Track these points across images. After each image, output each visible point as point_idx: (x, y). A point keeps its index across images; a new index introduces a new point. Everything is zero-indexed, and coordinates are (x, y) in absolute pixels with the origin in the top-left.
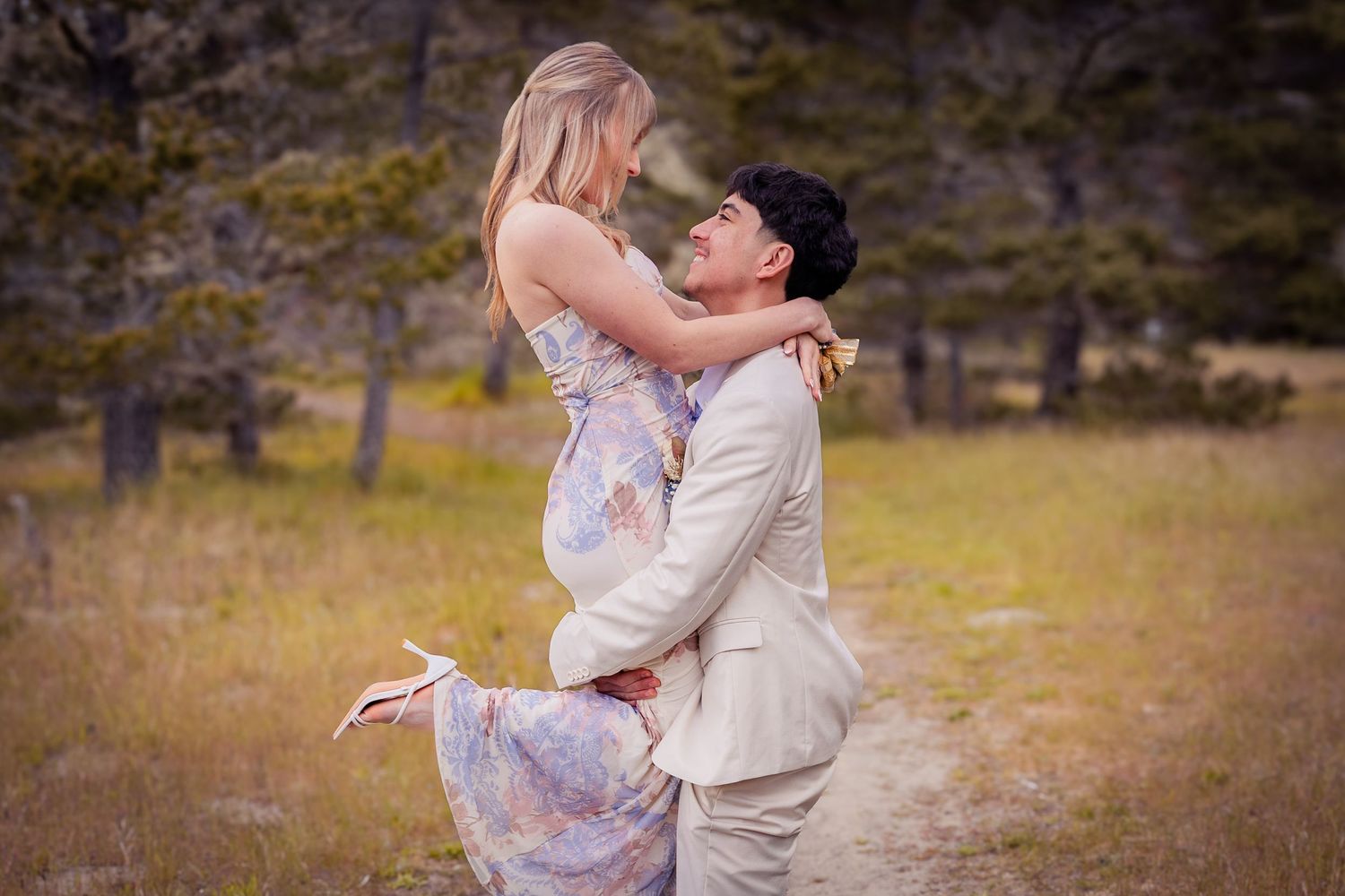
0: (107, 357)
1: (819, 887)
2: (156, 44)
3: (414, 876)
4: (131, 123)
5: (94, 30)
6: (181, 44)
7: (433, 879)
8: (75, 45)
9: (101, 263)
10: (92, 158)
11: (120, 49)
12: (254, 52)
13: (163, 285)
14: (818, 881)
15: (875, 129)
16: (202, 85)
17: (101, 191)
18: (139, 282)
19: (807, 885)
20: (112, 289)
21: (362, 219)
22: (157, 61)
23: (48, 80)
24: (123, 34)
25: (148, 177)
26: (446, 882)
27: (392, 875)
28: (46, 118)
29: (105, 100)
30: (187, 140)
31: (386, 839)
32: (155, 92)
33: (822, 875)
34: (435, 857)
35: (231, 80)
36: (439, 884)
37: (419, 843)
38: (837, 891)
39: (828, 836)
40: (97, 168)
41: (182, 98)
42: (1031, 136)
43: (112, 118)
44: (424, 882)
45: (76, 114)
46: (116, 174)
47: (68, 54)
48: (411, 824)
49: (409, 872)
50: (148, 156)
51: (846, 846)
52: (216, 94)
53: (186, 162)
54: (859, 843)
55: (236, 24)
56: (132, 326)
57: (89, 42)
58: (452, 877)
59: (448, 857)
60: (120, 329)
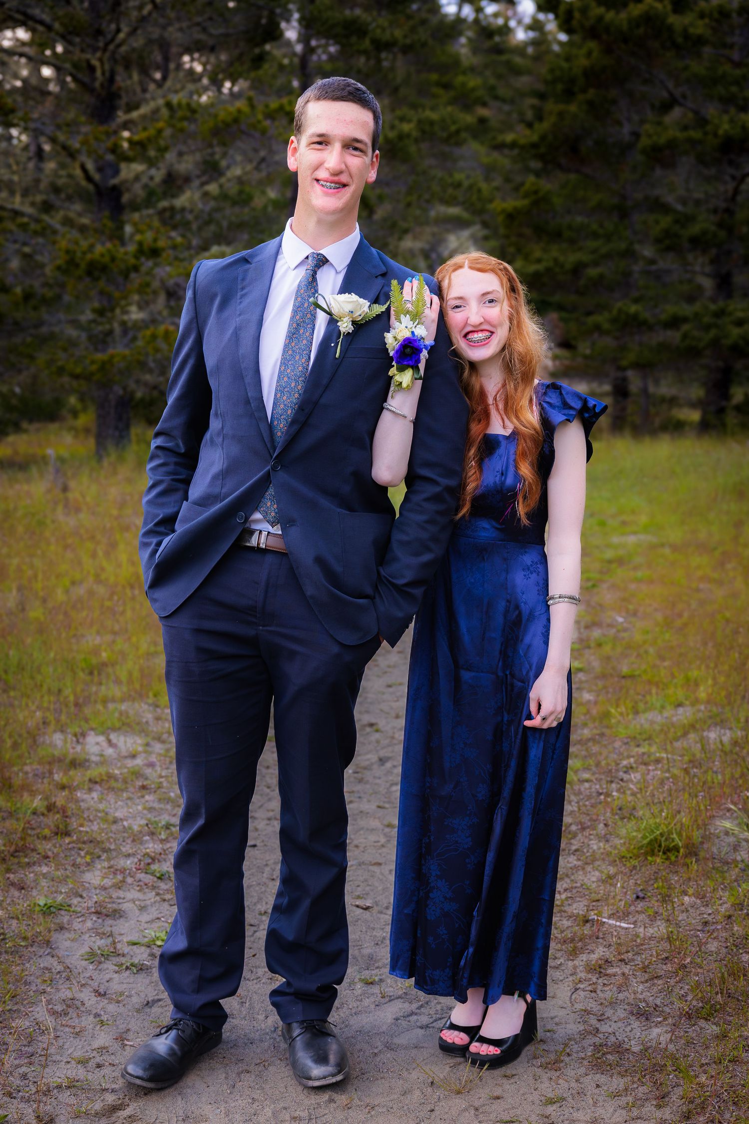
0: (104, 367)
2: (137, 178)
4: (120, 227)
5: (100, 170)
6: (152, 178)
8: (89, 178)
9: (101, 312)
10: (99, 249)
11: (115, 181)
12: (196, 183)
13: (139, 326)
15: (595, 235)
16: (164, 204)
17: (104, 269)
18: (123, 324)
20: (107, 327)
22: (138, 188)
23: (69, 198)
24: (117, 172)
25: (133, 261)
28: (68, 222)
29: (107, 213)
30: (155, 240)
32: (135, 207)
35: (182, 200)
40: (102, 255)
41: (151, 211)
42: (696, 242)
43: (110, 224)
45: (85, 221)
46: (113, 259)
47: (84, 183)
50: (132, 248)
52: (172, 209)
53: (155, 253)
55: (186, 165)
56: (119, 350)
57: (97, 177)
60: (111, 351)
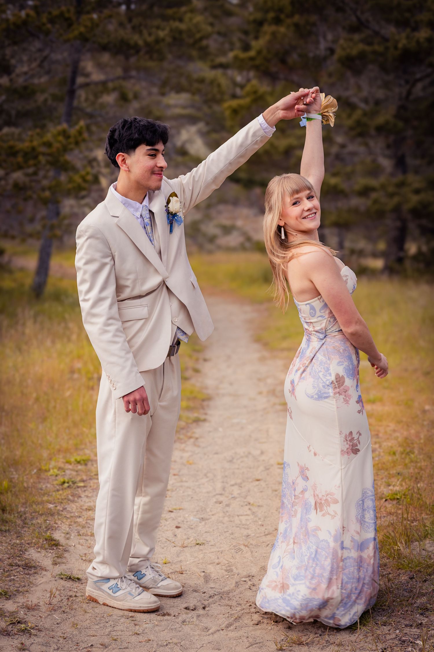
1: (257, 483)
3: (58, 470)
7: (68, 472)
14: (258, 480)
19: (252, 482)
21: (42, 159)
26: (74, 473)
27: (48, 469)
31: (45, 454)
33: (260, 478)
34: (69, 463)
36: (70, 475)
37: (61, 456)
38: (267, 485)
39: (263, 460)
44: (63, 473)
48: (58, 447)
49: (56, 468)
51: (272, 465)
54: (279, 464)
58: (77, 471)
59: (75, 462)
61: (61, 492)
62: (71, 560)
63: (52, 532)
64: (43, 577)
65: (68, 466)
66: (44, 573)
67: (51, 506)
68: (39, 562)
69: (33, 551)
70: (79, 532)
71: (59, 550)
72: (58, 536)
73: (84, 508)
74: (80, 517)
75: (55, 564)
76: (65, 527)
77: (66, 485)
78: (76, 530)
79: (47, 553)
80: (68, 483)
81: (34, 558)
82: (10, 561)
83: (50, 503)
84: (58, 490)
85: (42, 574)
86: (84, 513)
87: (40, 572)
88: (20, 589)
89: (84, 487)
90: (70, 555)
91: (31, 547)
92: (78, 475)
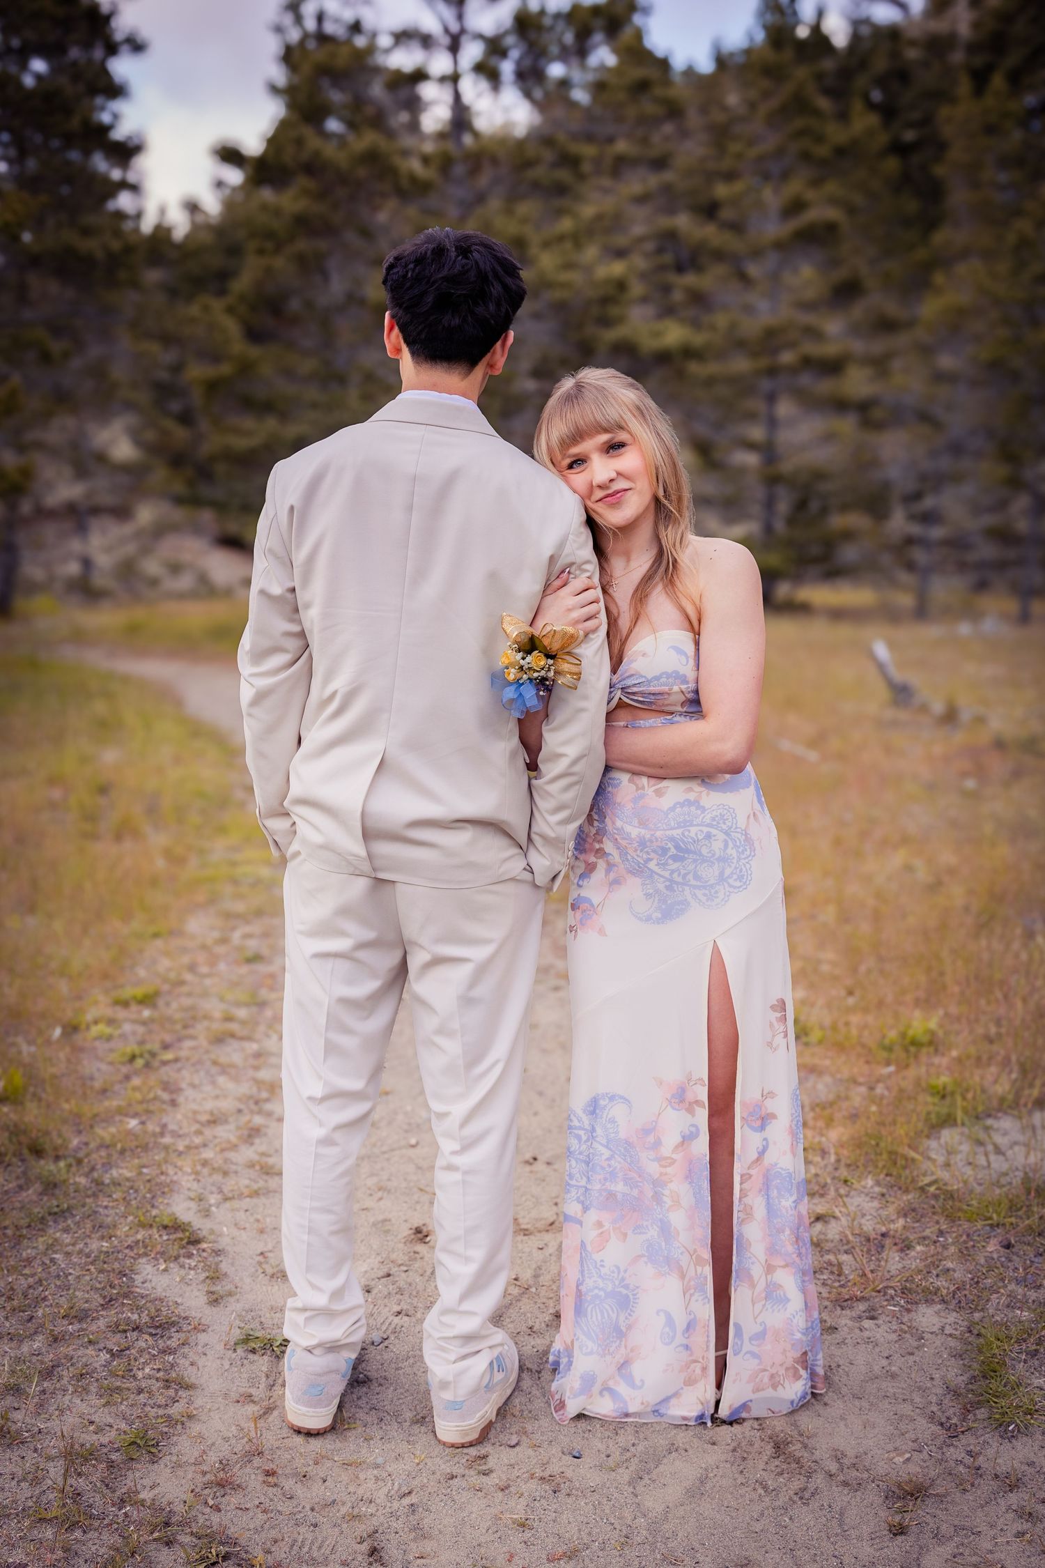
3: (106, 1024)
7: (127, 1027)
26: (141, 1030)
27: (84, 1025)
44: (120, 1031)
49: (101, 1018)
58: (145, 1024)
59: (136, 1002)
61: (136, 1081)
62: (241, 1279)
63: (166, 1201)
64: (205, 1354)
65: (121, 1014)
66: (203, 1338)
67: (133, 1123)
68: (176, 1303)
69: (149, 1268)
70: (221, 1191)
71: (205, 1254)
72: (181, 1208)
73: (204, 1118)
74: (205, 1145)
75: (215, 1300)
76: (186, 1181)
77: (140, 1062)
78: (213, 1184)
79: (183, 1272)
80: (141, 1056)
81: (159, 1292)
82: (111, 1315)
83: (126, 1115)
84: (127, 1078)
85: (201, 1343)
86: (208, 1132)
87: (192, 1340)
88: (170, 1411)
89: (176, 1060)
90: (232, 1264)
91: (140, 1256)
92: (150, 1032)
